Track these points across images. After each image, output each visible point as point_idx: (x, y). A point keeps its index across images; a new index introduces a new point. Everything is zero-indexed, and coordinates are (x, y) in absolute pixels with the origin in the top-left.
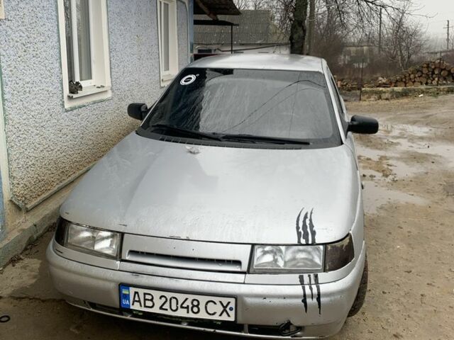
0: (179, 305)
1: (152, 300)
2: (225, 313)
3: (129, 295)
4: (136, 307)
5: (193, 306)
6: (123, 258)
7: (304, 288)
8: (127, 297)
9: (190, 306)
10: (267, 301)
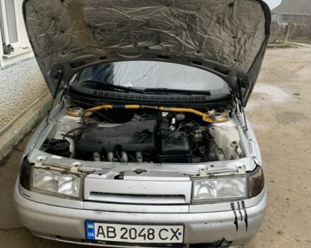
0: (137, 235)
1: (114, 232)
2: (175, 237)
3: (94, 229)
4: (101, 238)
5: (149, 234)
6: (86, 198)
7: (235, 213)
8: (92, 230)
9: (147, 234)
10: (208, 225)
